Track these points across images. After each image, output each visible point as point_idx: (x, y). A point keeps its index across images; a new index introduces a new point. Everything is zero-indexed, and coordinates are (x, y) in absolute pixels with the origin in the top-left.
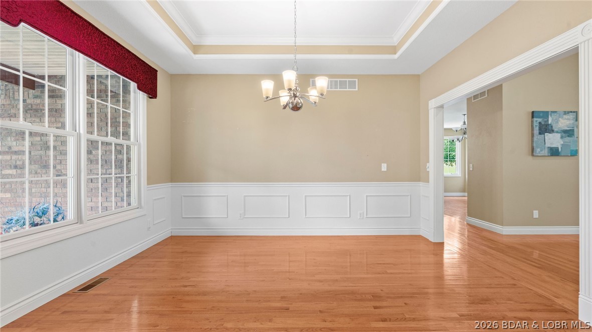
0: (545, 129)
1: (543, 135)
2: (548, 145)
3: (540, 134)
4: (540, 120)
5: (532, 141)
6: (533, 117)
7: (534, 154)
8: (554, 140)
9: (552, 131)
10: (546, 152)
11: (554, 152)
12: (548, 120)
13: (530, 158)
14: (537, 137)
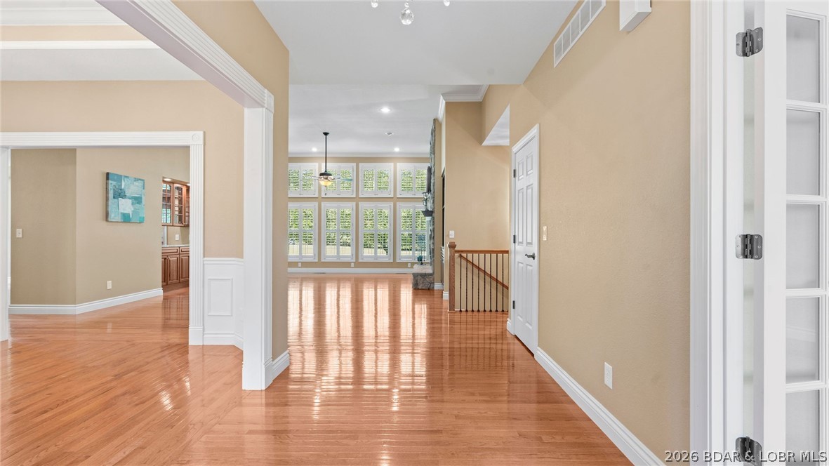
0: (120, 194)
1: (116, 200)
2: (121, 210)
3: (114, 197)
4: (114, 183)
5: (107, 205)
6: (107, 179)
7: (109, 219)
8: (126, 206)
9: (124, 197)
10: (119, 218)
11: (126, 219)
12: (121, 185)
13: (105, 223)
14: (111, 200)
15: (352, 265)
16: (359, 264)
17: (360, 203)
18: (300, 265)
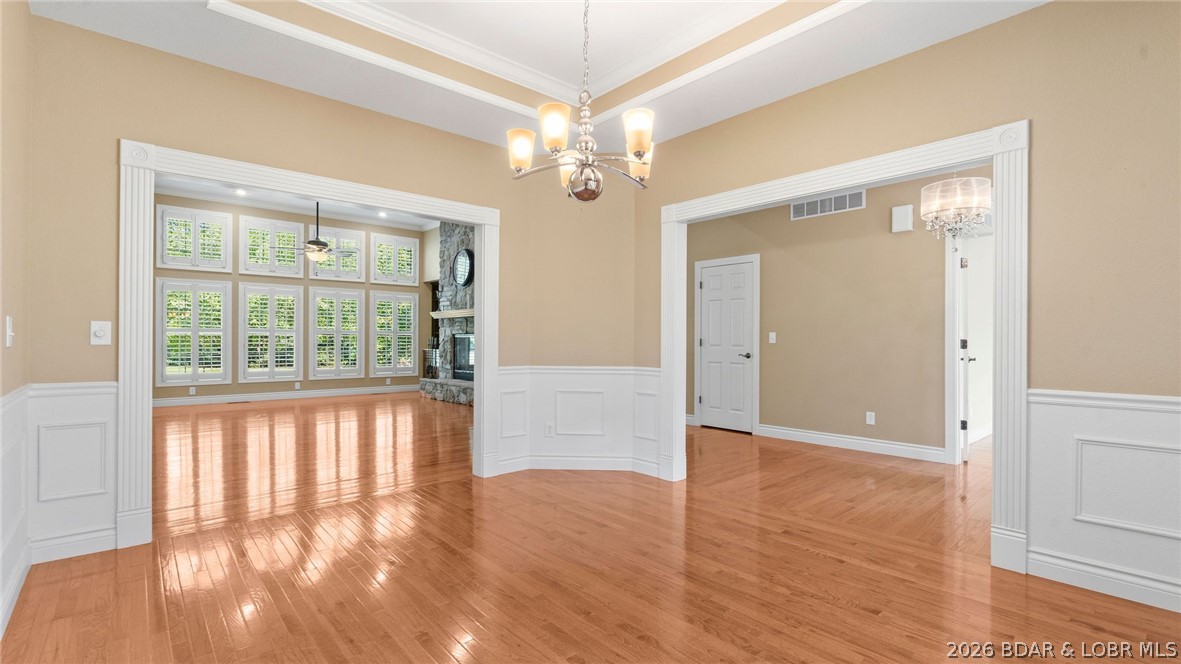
15: (297, 386)
16: (308, 384)
17: (310, 288)
18: (192, 391)
